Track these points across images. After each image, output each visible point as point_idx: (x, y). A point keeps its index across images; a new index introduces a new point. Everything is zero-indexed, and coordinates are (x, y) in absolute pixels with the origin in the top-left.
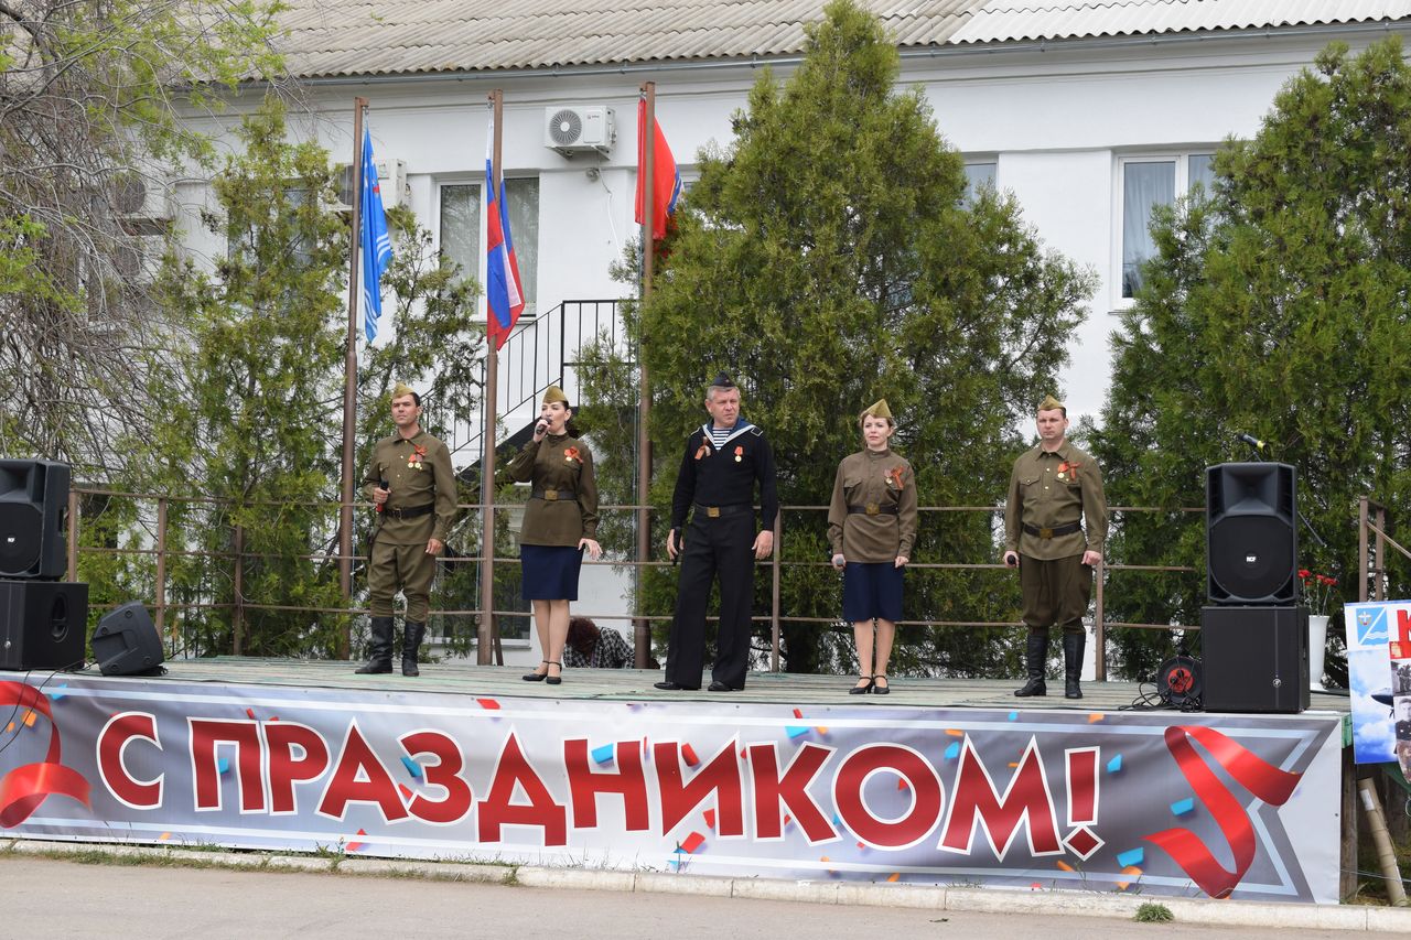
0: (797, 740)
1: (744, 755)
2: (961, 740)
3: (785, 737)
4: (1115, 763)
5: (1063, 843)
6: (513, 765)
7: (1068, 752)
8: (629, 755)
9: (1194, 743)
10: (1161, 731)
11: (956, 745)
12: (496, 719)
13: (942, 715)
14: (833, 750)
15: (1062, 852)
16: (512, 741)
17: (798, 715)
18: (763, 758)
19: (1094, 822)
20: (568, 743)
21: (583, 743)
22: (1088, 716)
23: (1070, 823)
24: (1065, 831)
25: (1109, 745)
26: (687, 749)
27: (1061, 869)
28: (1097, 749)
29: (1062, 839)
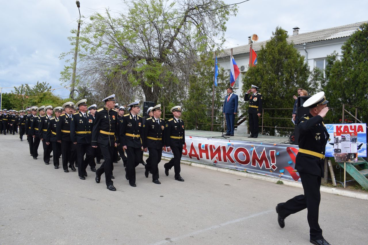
0: (229, 145)
1: (221, 148)
2: (253, 147)
3: (227, 145)
4: (278, 153)
5: (270, 167)
6: (192, 147)
7: (270, 151)
8: (206, 146)
9: (292, 151)
10: (286, 148)
11: (252, 148)
12: (191, 140)
13: (251, 143)
14: (234, 148)
15: (270, 169)
16: (192, 143)
17: (230, 141)
18: (224, 148)
19: (275, 164)
20: (199, 144)
21: (201, 144)
22: (274, 144)
23: (271, 163)
24: (271, 165)
25: (277, 150)
26: (214, 146)
27: (270, 172)
28: (275, 151)
29: (270, 166)
